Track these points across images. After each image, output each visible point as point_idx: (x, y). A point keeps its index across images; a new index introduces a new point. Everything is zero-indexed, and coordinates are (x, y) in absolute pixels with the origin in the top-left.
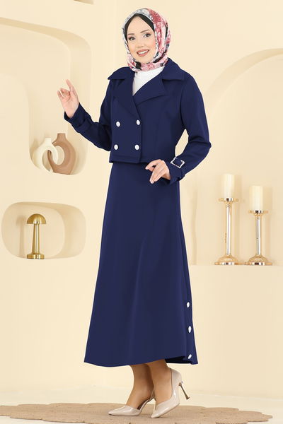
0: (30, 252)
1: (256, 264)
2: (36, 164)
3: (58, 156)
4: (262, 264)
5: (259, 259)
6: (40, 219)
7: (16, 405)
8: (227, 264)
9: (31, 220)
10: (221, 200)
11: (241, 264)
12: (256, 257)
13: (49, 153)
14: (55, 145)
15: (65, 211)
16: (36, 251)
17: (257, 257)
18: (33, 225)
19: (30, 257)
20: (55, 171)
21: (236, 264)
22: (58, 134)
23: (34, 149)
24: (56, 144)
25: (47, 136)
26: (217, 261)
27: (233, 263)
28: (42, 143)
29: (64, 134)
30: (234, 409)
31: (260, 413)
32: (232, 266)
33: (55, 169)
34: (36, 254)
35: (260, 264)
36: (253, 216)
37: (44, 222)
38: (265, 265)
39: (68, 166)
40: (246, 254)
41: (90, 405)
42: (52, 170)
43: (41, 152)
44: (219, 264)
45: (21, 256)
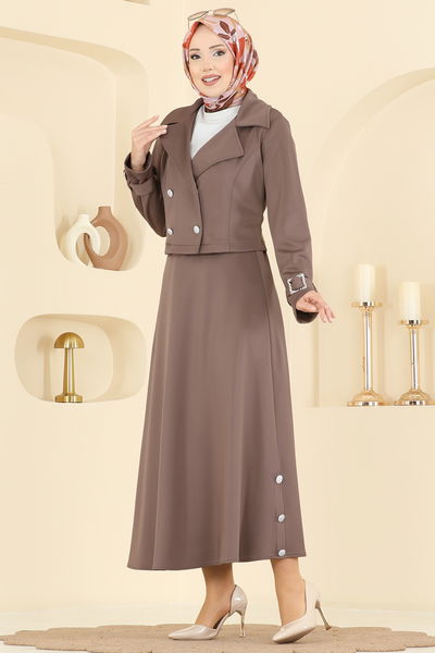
0: (60, 392)
1: (411, 403)
2: (66, 255)
3: (100, 242)
4: (421, 403)
5: (415, 396)
6: (75, 341)
7: (46, 629)
8: (367, 404)
9: (60, 342)
10: (355, 305)
11: (389, 404)
12: (411, 392)
13: (86, 237)
14: (95, 226)
15: (113, 328)
16: (70, 390)
17: (413, 393)
18: (63, 350)
19: (60, 400)
20: (95, 266)
21: (380, 404)
22: (100, 208)
23: (62, 231)
24: (96, 223)
25: (81, 212)
26: (351, 399)
27: (376, 403)
28: (74, 223)
29: (109, 208)
30: (384, 629)
31: (424, 634)
32: (374, 408)
33: (97, 262)
34: (70, 395)
35: (418, 403)
36: (405, 329)
37: (81, 345)
38: (427, 404)
39: (116, 257)
40: (397, 388)
41: (160, 626)
42: (91, 264)
43: (74, 237)
44: (354, 405)
45: (46, 398)
